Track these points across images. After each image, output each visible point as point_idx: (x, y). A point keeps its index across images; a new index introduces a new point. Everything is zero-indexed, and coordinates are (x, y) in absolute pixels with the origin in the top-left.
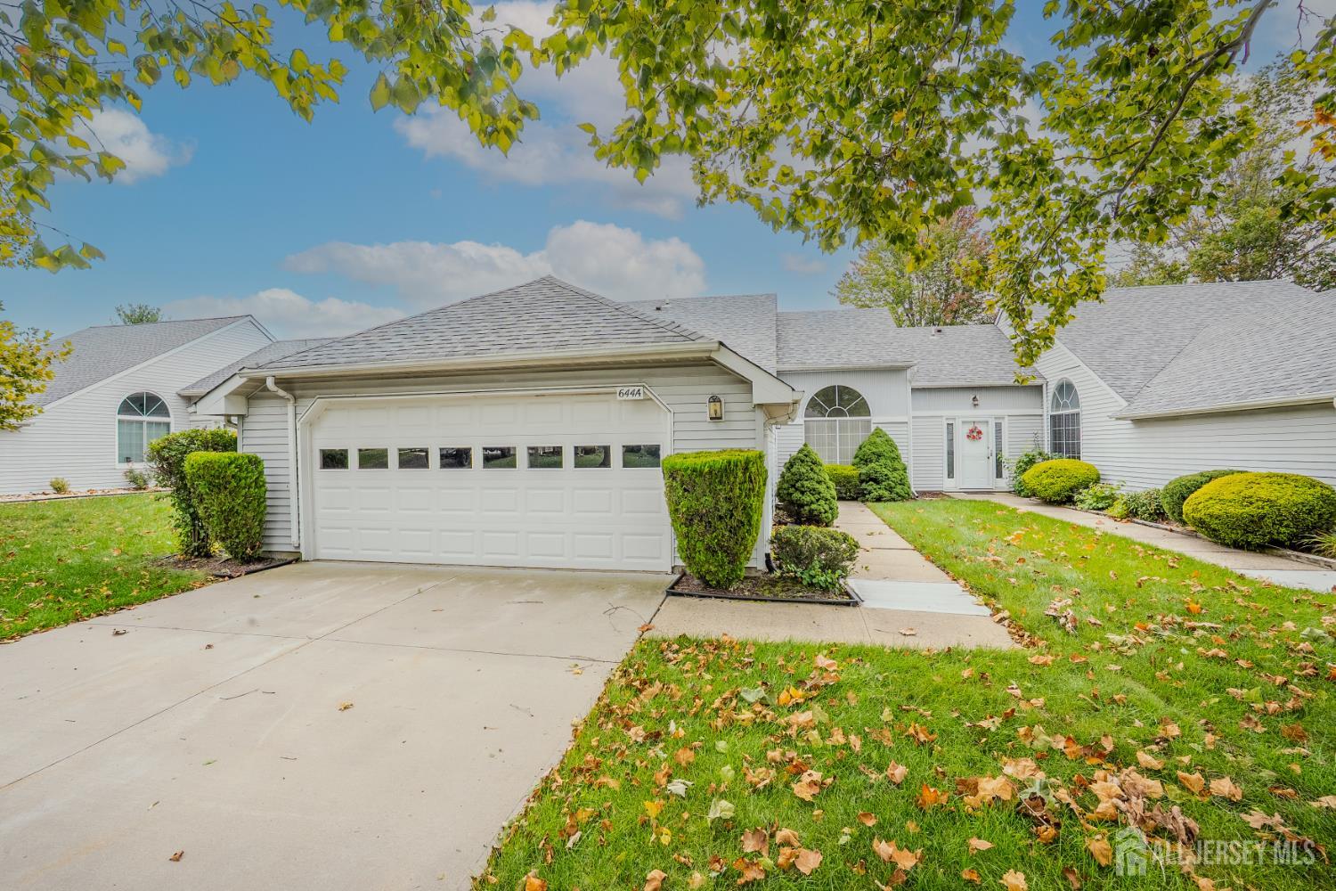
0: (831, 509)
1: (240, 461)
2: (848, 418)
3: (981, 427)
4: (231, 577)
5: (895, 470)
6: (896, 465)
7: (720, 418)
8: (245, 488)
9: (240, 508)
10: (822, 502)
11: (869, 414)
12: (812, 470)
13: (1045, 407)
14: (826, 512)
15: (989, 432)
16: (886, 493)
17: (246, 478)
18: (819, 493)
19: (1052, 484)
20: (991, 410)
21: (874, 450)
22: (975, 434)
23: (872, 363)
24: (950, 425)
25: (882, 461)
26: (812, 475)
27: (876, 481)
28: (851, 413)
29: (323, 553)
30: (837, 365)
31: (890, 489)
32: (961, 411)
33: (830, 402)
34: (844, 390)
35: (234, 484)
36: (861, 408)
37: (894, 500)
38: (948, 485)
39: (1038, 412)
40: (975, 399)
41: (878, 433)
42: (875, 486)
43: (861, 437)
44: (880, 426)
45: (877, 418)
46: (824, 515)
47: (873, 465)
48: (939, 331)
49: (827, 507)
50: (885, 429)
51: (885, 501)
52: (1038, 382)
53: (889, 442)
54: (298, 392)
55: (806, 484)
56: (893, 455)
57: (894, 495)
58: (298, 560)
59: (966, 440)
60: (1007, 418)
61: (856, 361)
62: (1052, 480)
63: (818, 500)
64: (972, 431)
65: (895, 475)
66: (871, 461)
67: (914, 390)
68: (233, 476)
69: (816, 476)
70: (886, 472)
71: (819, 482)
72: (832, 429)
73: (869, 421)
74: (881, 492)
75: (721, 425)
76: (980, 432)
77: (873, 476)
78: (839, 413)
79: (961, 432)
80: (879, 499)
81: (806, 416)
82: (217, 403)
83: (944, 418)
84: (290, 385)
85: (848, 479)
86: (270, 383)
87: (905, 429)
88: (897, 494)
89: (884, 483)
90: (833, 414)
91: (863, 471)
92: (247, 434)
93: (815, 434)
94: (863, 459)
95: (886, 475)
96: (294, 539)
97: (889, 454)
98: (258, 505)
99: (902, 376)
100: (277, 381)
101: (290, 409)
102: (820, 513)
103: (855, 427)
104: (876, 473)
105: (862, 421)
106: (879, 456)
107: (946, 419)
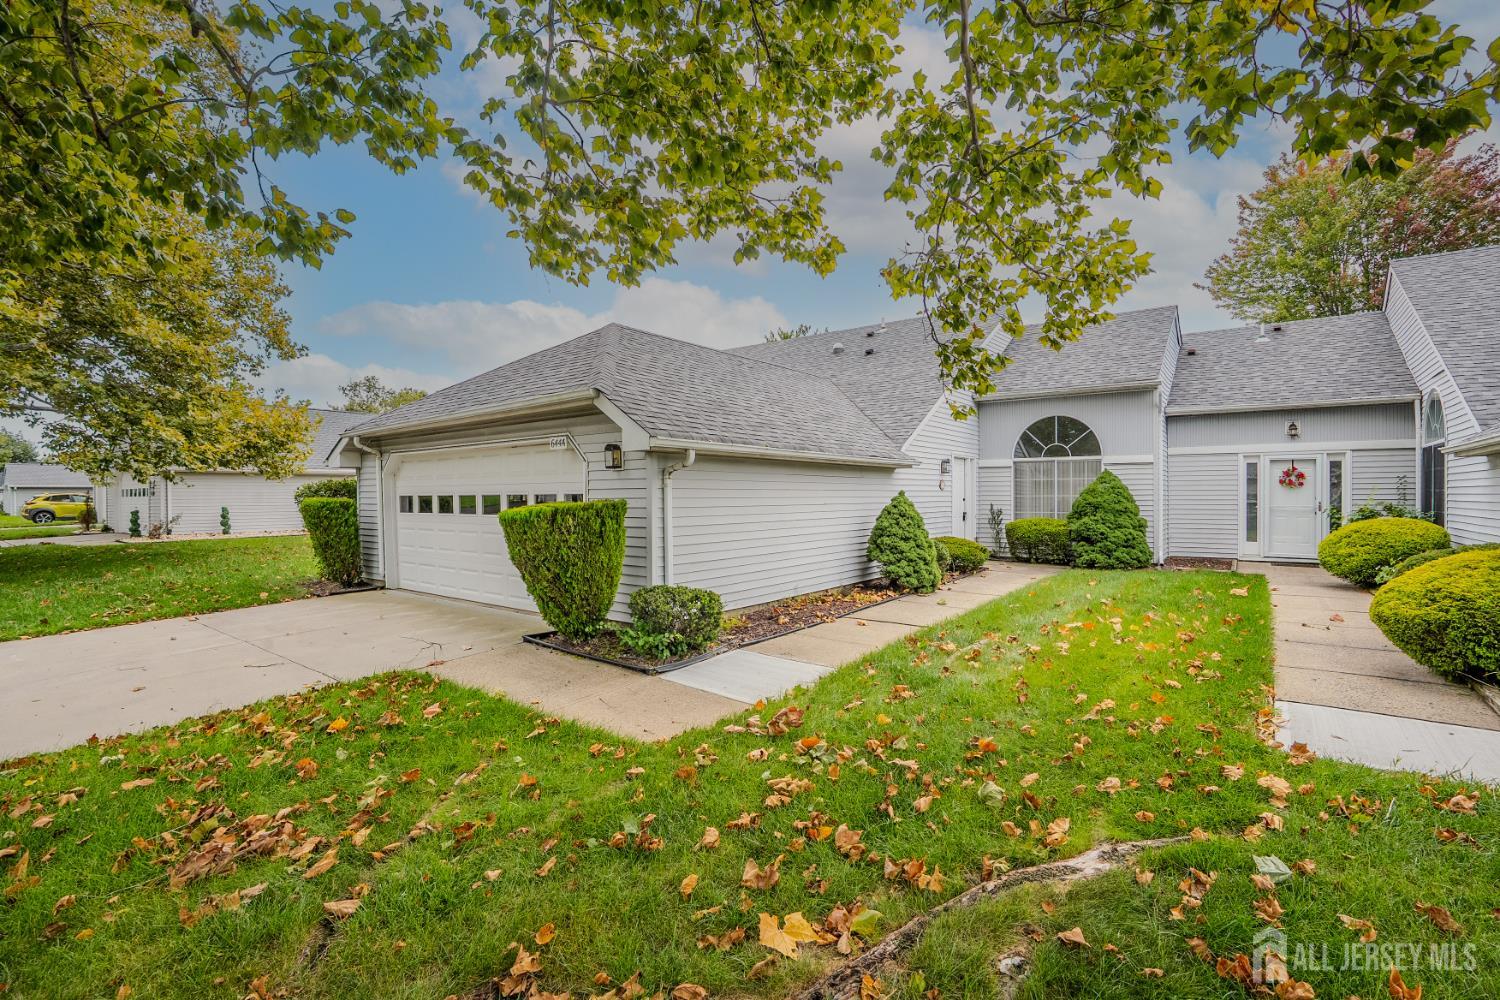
0: (915, 572)
1: (331, 505)
2: (1070, 458)
3: (1301, 468)
4: (319, 596)
5: (1120, 527)
7: (620, 467)
8: (336, 527)
9: (334, 543)
10: (904, 563)
11: (1096, 450)
12: (898, 524)
13: (1418, 436)
14: (908, 575)
15: (1318, 478)
16: (1101, 558)
17: (336, 519)
18: (902, 552)
19: (1352, 555)
20: (1317, 444)
21: (1091, 499)
22: (1292, 478)
23: (1099, 384)
24: (1252, 469)
25: (1099, 515)
26: (895, 530)
27: (1089, 541)
28: (1076, 451)
29: (404, 584)
30: (1052, 387)
31: (1108, 553)
32: (1270, 446)
33: (1048, 439)
34: (1065, 423)
35: (326, 523)
36: (1088, 444)
37: (1112, 567)
38: (1246, 550)
39: (1407, 443)
40: (1293, 427)
41: (1105, 477)
42: (1087, 547)
43: (1088, 480)
44: (1108, 468)
45: (1106, 458)
46: (903, 579)
47: (1085, 519)
48: (1277, 329)
49: (909, 570)
50: (1115, 471)
51: (1101, 568)
52: (1408, 396)
53: (1120, 491)
54: (384, 448)
55: (886, 540)
56: (1118, 507)
57: (1112, 561)
58: (383, 588)
59: (1280, 490)
60: (1349, 453)
61: (1078, 383)
62: (1353, 551)
63: (899, 561)
64: (1287, 474)
66: (1085, 515)
67: (1169, 418)
68: (326, 517)
69: (900, 532)
70: (1103, 528)
71: (906, 539)
72: (1049, 472)
73: (1100, 461)
74: (1093, 556)
75: (622, 474)
76: (1301, 476)
77: (1085, 534)
78: (1061, 452)
79: (1268, 477)
80: (1091, 565)
81: (1015, 456)
82: (336, 459)
83: (1241, 457)
84: (381, 443)
85: (1053, 536)
86: (356, 441)
87: (1150, 471)
88: (1117, 559)
89: (1099, 544)
90: (1051, 452)
91: (1074, 527)
92: (362, 483)
93: (1027, 479)
94: (1078, 513)
95: (1102, 534)
96: (381, 570)
97: (1113, 505)
98: (350, 540)
99: (1147, 398)
100: (364, 440)
101: (378, 463)
102: (900, 577)
103: (1079, 469)
104: (1088, 530)
105: (1088, 461)
106: (1096, 508)
107: (1246, 456)
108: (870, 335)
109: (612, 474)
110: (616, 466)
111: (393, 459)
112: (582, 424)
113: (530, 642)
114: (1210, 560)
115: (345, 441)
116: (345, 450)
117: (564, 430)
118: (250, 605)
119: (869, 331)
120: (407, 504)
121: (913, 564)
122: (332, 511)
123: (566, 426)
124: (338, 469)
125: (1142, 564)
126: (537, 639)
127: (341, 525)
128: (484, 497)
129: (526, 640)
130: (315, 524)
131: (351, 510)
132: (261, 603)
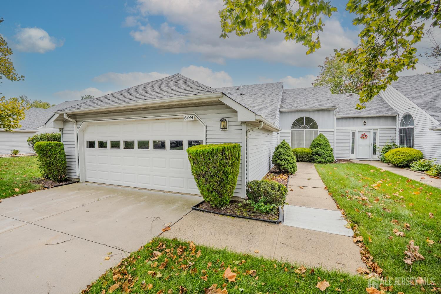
0: (293, 167)
1: (52, 145)
2: (309, 130)
3: (366, 134)
4: (48, 188)
5: (327, 150)
6: (328, 148)
7: (226, 129)
8: (55, 155)
9: (53, 163)
11: (317, 128)
12: (286, 151)
13: (397, 125)
14: (291, 168)
15: (371, 136)
16: (323, 160)
17: (55, 151)
18: (288, 161)
19: (399, 158)
20: (371, 127)
21: (319, 142)
22: (364, 137)
23: (319, 107)
24: (353, 134)
25: (322, 147)
26: (285, 153)
27: (319, 155)
28: (311, 127)
29: (88, 179)
30: (304, 108)
31: (325, 158)
32: (358, 127)
33: (302, 123)
34: (307, 118)
35: (49, 153)
36: (314, 126)
37: (326, 163)
38: (351, 157)
39: (394, 127)
40: (364, 122)
41: (321, 136)
42: (318, 157)
43: (314, 137)
44: (321, 133)
45: (320, 130)
46: (290, 170)
47: (318, 148)
48: (351, 95)
49: (291, 167)
50: (324, 134)
51: (323, 163)
52: (395, 114)
53: (325, 139)
54: (78, 119)
55: (283, 156)
56: (326, 145)
57: (326, 161)
58: (78, 182)
59: (361, 140)
60: (379, 130)
61: (312, 107)
62: (399, 157)
63: (287, 164)
64: (363, 135)
65: (327, 152)
66: (317, 147)
67: (337, 118)
68: (49, 150)
69: (287, 153)
70: (323, 151)
71: (289, 156)
72: (302, 134)
73: (318, 131)
74: (321, 159)
75: (227, 132)
76: (366, 136)
77: (318, 153)
78: (306, 128)
79: (358, 136)
80: (320, 162)
81: (291, 129)
82: (51, 123)
83: (351, 130)
84: (75, 117)
85: (307, 154)
86: (65, 116)
87: (333, 134)
88: (328, 160)
89: (322, 156)
90: (304, 128)
91: (314, 151)
92: (64, 135)
93: (295, 136)
94: (314, 146)
95: (323, 153)
96: (77, 174)
97: (325, 144)
98: (62, 161)
99: (332, 112)
100: (69, 115)
101: (75, 126)
102: (288, 169)
103: (311, 133)
104: (319, 151)
105: (315, 131)
106: (321, 145)
107: (352, 130)
109: (222, 132)
110: (224, 128)
111: (83, 124)
112: (202, 110)
113: (195, 210)
115: (56, 116)
116: (57, 120)
117: (192, 112)
118: (11, 196)
119: (238, 88)
120: (91, 145)
121: (292, 164)
122: (52, 147)
123: (193, 110)
124: (51, 129)
125: (332, 162)
126: (198, 208)
127: (57, 154)
128: (139, 141)
129: (193, 209)
130: (43, 154)
131: (61, 147)
132: (17, 194)
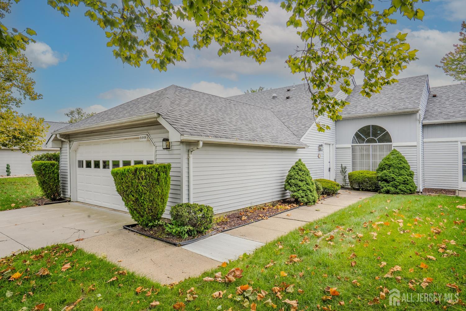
0: (306, 195)
1: (46, 164)
2: (378, 144)
4: (39, 205)
6: (402, 172)
8: (48, 174)
9: (47, 181)
10: (301, 191)
11: (391, 142)
12: (298, 174)
14: (302, 197)
16: (392, 189)
17: (48, 171)
18: (300, 187)
21: (387, 162)
23: (391, 110)
25: (391, 170)
26: (297, 176)
27: (386, 181)
28: (380, 141)
29: (79, 199)
30: (369, 112)
31: (396, 187)
33: (368, 135)
34: (375, 128)
35: (43, 172)
36: (386, 138)
37: (398, 193)
38: (463, 186)
41: (394, 153)
42: (386, 184)
43: (386, 154)
44: (395, 148)
45: (394, 144)
47: (385, 171)
49: (303, 195)
50: (398, 149)
51: (393, 194)
53: (401, 159)
54: (71, 139)
55: (293, 181)
56: (400, 166)
57: (398, 190)
58: (70, 201)
61: (381, 110)
63: (298, 190)
65: (400, 178)
66: (385, 169)
68: (44, 170)
69: (299, 177)
70: (393, 175)
71: (302, 181)
72: (368, 150)
73: (391, 145)
74: (388, 188)
75: (170, 152)
77: (385, 178)
78: (373, 141)
80: (388, 192)
81: (353, 143)
82: (50, 144)
83: (459, 143)
84: (68, 137)
85: (370, 179)
86: (58, 136)
87: (415, 150)
88: (400, 189)
89: (391, 183)
90: (368, 141)
91: (379, 175)
92: (62, 154)
93: (358, 153)
94: (381, 169)
95: (393, 178)
96: (69, 193)
97: (398, 165)
98: (55, 180)
99: (414, 116)
100: (63, 136)
101: (68, 146)
102: (299, 198)
103: (381, 149)
104: (386, 176)
105: (386, 145)
106: (390, 166)
107: (461, 143)
108: (288, 90)
109: (166, 152)
110: (168, 148)
111: (75, 144)
112: (154, 129)
113: (126, 229)
114: (445, 190)
115: (54, 136)
116: (54, 140)
117: (146, 131)
118: (5, 210)
119: (288, 89)
120: (81, 164)
121: (305, 192)
122: (46, 167)
123: (147, 130)
124: (51, 148)
125: (412, 192)
126: (128, 227)
127: (50, 173)
128: (113, 161)
129: (124, 228)
130: (38, 173)
131: (55, 167)
132: (11, 208)
